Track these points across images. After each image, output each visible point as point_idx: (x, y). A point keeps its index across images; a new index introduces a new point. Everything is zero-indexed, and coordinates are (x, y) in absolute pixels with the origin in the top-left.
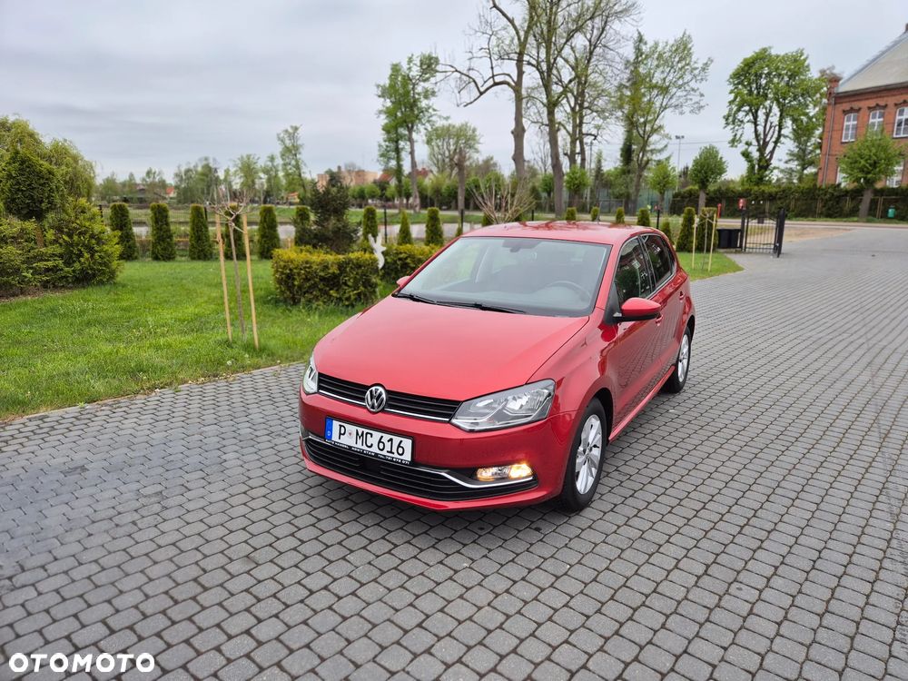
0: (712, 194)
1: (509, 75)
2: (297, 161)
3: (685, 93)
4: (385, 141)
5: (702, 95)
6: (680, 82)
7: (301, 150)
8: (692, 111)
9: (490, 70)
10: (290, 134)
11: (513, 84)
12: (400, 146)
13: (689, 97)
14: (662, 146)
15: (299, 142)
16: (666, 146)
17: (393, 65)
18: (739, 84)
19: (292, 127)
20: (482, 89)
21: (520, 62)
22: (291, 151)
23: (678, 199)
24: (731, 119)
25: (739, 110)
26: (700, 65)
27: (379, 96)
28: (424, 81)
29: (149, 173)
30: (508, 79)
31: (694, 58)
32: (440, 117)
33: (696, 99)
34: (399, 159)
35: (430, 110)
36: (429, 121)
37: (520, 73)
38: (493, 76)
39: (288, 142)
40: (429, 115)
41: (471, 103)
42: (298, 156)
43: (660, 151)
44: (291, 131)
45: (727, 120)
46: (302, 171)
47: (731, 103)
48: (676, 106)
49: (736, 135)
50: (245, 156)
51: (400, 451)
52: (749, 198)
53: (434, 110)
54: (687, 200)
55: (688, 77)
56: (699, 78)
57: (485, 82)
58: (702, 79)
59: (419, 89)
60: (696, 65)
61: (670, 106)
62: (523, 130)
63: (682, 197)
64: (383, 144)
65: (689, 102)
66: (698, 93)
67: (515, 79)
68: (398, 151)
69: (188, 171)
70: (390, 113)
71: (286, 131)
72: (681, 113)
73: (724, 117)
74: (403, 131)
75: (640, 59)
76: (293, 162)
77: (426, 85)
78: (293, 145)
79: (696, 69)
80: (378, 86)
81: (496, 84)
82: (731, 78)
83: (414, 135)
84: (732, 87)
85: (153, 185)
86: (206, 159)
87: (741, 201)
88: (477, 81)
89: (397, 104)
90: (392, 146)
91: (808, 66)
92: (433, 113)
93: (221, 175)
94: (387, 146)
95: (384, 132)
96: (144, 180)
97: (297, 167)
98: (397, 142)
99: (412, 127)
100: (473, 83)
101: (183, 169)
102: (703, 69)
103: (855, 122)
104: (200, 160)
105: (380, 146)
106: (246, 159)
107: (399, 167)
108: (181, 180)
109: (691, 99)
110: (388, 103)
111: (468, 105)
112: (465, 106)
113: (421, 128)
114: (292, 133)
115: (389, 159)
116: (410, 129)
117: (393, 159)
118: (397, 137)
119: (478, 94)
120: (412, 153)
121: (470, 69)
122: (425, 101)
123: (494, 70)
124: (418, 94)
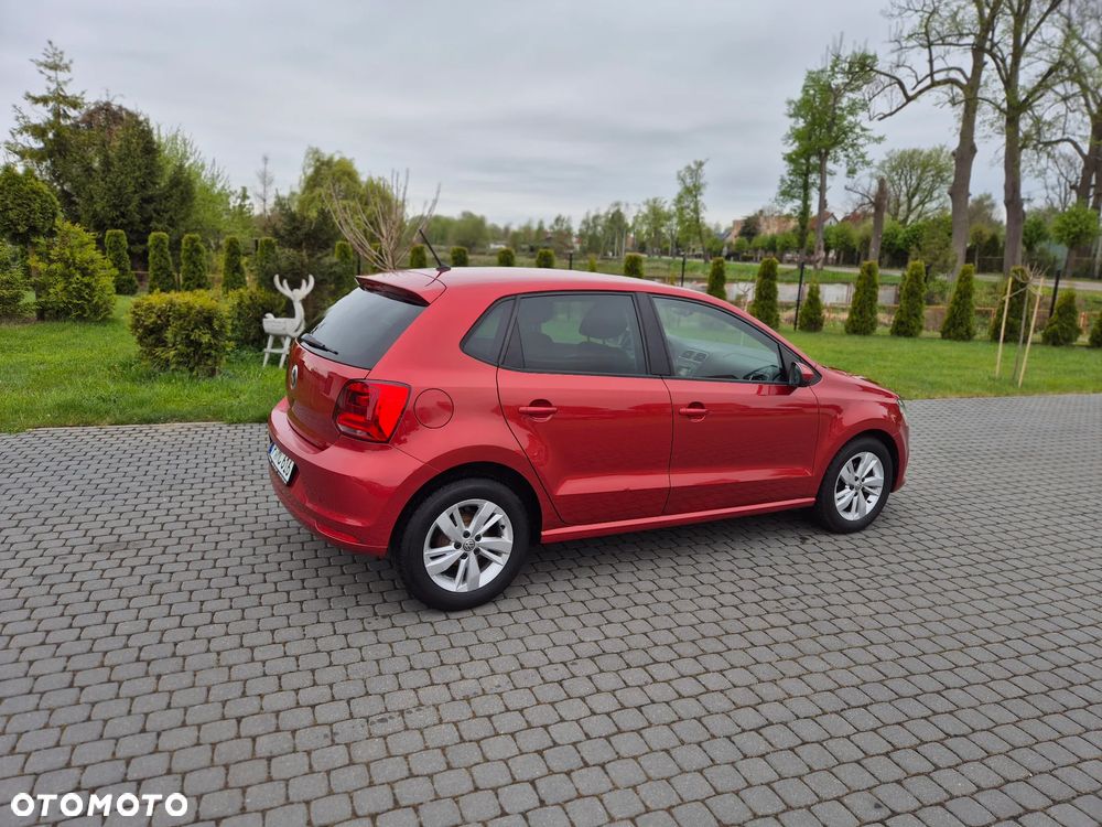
1: (959, 69)
2: (696, 203)
4: (790, 174)
7: (703, 190)
9: (928, 65)
10: (693, 171)
11: (964, 82)
12: (810, 181)
15: (702, 181)
17: (810, 73)
19: (696, 162)
21: (978, 51)
22: (692, 191)
27: (791, 116)
28: (852, 90)
29: (558, 220)
32: (869, 138)
34: (806, 199)
35: (858, 130)
36: (853, 146)
37: (979, 66)
38: (931, 74)
39: (689, 182)
40: (855, 136)
41: (891, 114)
42: (699, 198)
44: (693, 166)
46: (702, 215)
50: (651, 199)
53: (863, 129)
57: (919, 83)
59: (844, 102)
62: (973, 150)
64: (787, 178)
67: (969, 75)
68: (806, 187)
69: (596, 218)
70: (797, 135)
71: (689, 168)
74: (814, 160)
76: (692, 206)
77: (856, 96)
78: (694, 185)
80: (790, 103)
81: (934, 84)
83: (830, 165)
85: (559, 233)
86: (617, 204)
88: (904, 82)
89: (811, 125)
90: (800, 181)
92: (861, 133)
93: (630, 222)
94: (792, 181)
95: (786, 163)
96: (552, 227)
97: (696, 211)
98: (806, 175)
99: (827, 153)
100: (897, 86)
101: (591, 216)
104: (611, 206)
105: (783, 181)
106: (651, 203)
107: (806, 208)
108: (587, 229)
110: (801, 123)
111: (885, 116)
112: (880, 119)
113: (841, 154)
114: (695, 170)
115: (793, 197)
116: (823, 157)
117: (799, 197)
118: (808, 168)
119: (905, 101)
120: (822, 189)
121: (898, 66)
122: (850, 118)
123: (935, 63)
124: (841, 108)
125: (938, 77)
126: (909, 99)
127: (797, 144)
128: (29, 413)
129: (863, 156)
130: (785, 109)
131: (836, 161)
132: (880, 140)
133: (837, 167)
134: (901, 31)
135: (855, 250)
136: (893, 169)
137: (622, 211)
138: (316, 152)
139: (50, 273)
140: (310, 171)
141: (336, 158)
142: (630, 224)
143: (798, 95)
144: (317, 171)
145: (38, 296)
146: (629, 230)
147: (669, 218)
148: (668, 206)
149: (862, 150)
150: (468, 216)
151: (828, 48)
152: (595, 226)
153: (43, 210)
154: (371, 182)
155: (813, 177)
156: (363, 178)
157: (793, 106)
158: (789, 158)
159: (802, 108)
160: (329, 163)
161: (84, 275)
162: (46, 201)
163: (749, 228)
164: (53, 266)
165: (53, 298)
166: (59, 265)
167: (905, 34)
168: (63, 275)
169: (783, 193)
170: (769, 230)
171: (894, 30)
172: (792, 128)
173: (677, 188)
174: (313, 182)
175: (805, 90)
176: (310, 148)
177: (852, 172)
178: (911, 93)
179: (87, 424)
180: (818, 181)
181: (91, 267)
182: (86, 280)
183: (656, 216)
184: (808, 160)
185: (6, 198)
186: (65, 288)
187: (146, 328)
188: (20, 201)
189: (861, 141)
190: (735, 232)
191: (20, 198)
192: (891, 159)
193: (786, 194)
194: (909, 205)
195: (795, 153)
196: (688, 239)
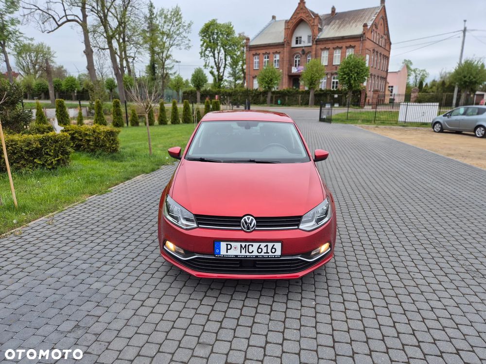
0: (202, 93)
1: (77, 16)
3: (180, 38)
5: (189, 40)
6: (178, 32)
8: (185, 48)
9: (64, 11)
11: (80, 22)
13: (183, 41)
14: (171, 66)
16: (173, 66)
18: (204, 36)
20: (59, 23)
21: (83, 9)
23: (186, 95)
24: (203, 54)
25: (206, 50)
26: (186, 24)
28: (9, 13)
30: (77, 18)
31: (183, 20)
32: (26, 38)
33: (187, 42)
35: (17, 33)
36: (17, 40)
37: (85, 16)
38: (66, 16)
40: (17, 36)
41: (52, 31)
43: (171, 68)
45: (201, 54)
47: (202, 45)
48: (177, 45)
49: (206, 63)
51: (273, 250)
52: (220, 95)
53: (20, 33)
54: (190, 95)
55: (181, 30)
56: (187, 31)
57: (60, 19)
58: (189, 32)
59: (6, 18)
60: (184, 24)
61: (174, 45)
62: (92, 52)
63: (188, 94)
65: (183, 43)
66: (187, 39)
67: (82, 19)
72: (180, 49)
73: (200, 53)
75: (153, 16)
77: (12, 16)
79: (185, 26)
81: (68, 21)
82: (200, 33)
84: (201, 38)
87: (216, 96)
88: (54, 17)
91: (234, 31)
92: (19, 35)
99: (4, 43)
100: (52, 19)
102: (189, 27)
103: (258, 60)
109: (184, 42)
111: (50, 32)
112: (48, 33)
113: (11, 44)
119: (57, 26)
121: (49, 9)
122: (12, 27)
123: (66, 11)
124: (6, 21)
125: (69, 18)
126: (59, 26)
131: (9, 47)
133: (11, 50)
189: (21, 39)
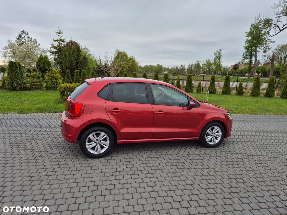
2: (219, 60)
4: (246, 52)
7: (221, 57)
10: (218, 52)
15: (221, 55)
17: (252, 24)
19: (219, 50)
22: (218, 57)
27: (247, 36)
29: (181, 66)
32: (270, 42)
34: (251, 59)
35: (267, 40)
36: (265, 44)
39: (217, 55)
40: (266, 41)
41: (275, 35)
44: (219, 51)
46: (221, 64)
50: (207, 60)
53: (268, 39)
57: (284, 26)
59: (263, 32)
64: (245, 53)
68: (251, 56)
69: (192, 65)
70: (248, 41)
71: (217, 51)
74: (253, 48)
76: (218, 61)
77: (266, 30)
78: (219, 56)
83: (258, 49)
85: (182, 69)
86: (198, 61)
88: (279, 26)
89: (253, 39)
90: (249, 54)
93: (201, 66)
94: (247, 54)
95: (245, 49)
96: (180, 68)
97: (219, 63)
98: (251, 52)
100: (277, 27)
104: (196, 62)
105: (244, 54)
107: (251, 61)
108: (189, 68)
110: (250, 38)
111: (273, 36)
112: (272, 36)
113: (262, 46)
114: (219, 52)
115: (248, 58)
116: (256, 47)
117: (249, 58)
118: (251, 50)
119: (279, 31)
120: (256, 56)
121: (277, 22)
122: (264, 36)
124: (261, 34)
126: (281, 31)
127: (248, 44)
128: (31, 109)
129: (268, 47)
130: (245, 34)
131: (260, 48)
132: (274, 42)
133: (260, 50)
134: (278, 12)
135: (267, 73)
136: (280, 50)
137: (199, 63)
138: (118, 50)
139: (49, 79)
140: (116, 55)
141: (123, 52)
142: (201, 67)
143: (249, 31)
144: (118, 55)
145: (46, 84)
146: (201, 68)
147: (212, 64)
148: (212, 61)
149: (268, 45)
150: (158, 65)
151: (256, 18)
152: (192, 67)
153: (48, 65)
154: (130, 57)
155: (253, 53)
156: (129, 57)
157: (247, 33)
158: (246, 48)
159: (250, 34)
160: (121, 53)
161: (55, 80)
162: (49, 63)
163: (235, 67)
164: (49, 78)
165: (48, 85)
166: (51, 77)
167: (279, 13)
168: (51, 80)
169: (244, 57)
170: (241, 67)
171: (276, 12)
172: (247, 40)
173: (214, 57)
174: (116, 58)
175: (251, 29)
176: (117, 50)
177: (265, 51)
178: (281, 29)
179: (42, 113)
180: (255, 54)
181: (57, 78)
182: (56, 81)
183: (209, 64)
184: (252, 48)
185: (40, 62)
186: (51, 83)
187: (61, 91)
188: (43, 63)
189: (268, 43)
190: (231, 68)
191: (43, 62)
192: (279, 47)
193: (245, 57)
194: (285, 60)
195: (247, 46)
196: (217, 70)
